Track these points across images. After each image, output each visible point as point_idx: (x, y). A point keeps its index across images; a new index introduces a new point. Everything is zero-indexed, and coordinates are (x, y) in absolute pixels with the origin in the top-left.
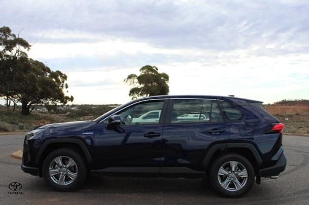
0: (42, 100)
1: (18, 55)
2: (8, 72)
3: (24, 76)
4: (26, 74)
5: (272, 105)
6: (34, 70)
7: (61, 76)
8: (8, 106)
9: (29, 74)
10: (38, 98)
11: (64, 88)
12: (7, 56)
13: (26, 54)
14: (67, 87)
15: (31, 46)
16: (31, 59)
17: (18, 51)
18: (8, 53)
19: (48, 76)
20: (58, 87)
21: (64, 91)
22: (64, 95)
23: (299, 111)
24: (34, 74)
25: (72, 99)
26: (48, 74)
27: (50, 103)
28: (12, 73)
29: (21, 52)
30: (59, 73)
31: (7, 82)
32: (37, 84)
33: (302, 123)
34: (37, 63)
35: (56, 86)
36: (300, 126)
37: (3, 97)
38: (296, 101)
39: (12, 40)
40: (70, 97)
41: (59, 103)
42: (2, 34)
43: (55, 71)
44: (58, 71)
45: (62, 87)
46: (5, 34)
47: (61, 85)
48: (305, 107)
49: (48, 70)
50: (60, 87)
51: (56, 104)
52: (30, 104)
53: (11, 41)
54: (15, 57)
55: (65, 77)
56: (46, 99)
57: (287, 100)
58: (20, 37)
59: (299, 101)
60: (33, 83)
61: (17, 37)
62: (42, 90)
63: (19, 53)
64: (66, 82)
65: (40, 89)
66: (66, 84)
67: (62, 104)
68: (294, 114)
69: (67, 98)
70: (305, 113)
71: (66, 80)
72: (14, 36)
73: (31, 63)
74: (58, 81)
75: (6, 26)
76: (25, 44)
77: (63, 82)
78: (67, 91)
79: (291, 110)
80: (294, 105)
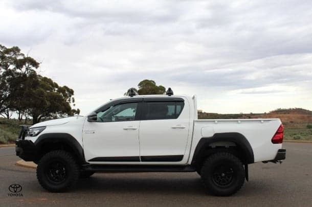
0: (51, 114)
1: (28, 73)
2: (18, 88)
3: (34, 91)
4: (35, 90)
5: (268, 114)
6: (43, 86)
7: (68, 91)
8: (20, 119)
9: (37, 89)
10: (47, 112)
11: (71, 101)
12: (18, 74)
13: (35, 72)
14: (74, 101)
15: (39, 64)
16: (39, 76)
17: (27, 69)
18: (18, 71)
19: (56, 91)
20: (66, 101)
21: (71, 104)
22: (70, 108)
23: (293, 119)
24: (42, 89)
25: (78, 112)
26: (56, 89)
27: (58, 116)
28: (22, 89)
29: (32, 70)
31: (18, 98)
32: (45, 98)
33: (296, 130)
34: (45, 79)
35: (63, 100)
36: (294, 133)
37: (15, 112)
38: (290, 109)
39: (22, 59)
40: (77, 110)
42: (13, 53)
43: (62, 86)
44: (65, 87)
45: (69, 100)
46: (15, 53)
47: (68, 99)
48: (299, 115)
49: (56, 86)
50: (67, 101)
52: (40, 117)
53: (20, 60)
54: (24, 75)
55: (71, 92)
56: (55, 113)
57: (282, 108)
58: (28, 56)
59: (293, 109)
60: (41, 97)
61: (26, 56)
62: (50, 104)
63: (29, 71)
64: (72, 96)
65: (48, 103)
66: (73, 98)
68: (289, 122)
69: (74, 111)
70: (299, 121)
71: (73, 94)
72: (23, 55)
73: (39, 80)
74: (65, 96)
75: (15, 46)
76: (36, 64)
77: (70, 96)
78: (74, 105)
79: (286, 119)
80: (289, 113)
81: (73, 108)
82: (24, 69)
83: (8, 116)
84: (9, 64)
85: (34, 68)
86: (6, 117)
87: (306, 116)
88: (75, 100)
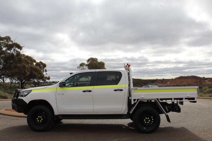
0: (31, 79)
1: (15, 53)
4: (20, 64)
5: (174, 79)
6: (26, 61)
7: (42, 65)
10: (28, 78)
12: (8, 53)
13: (19, 52)
14: (46, 71)
15: (22, 47)
16: (24, 55)
18: (9, 51)
21: (44, 73)
25: (49, 78)
26: (35, 64)
27: (36, 81)
28: (11, 63)
29: (17, 51)
32: (27, 70)
34: (27, 57)
35: (39, 71)
37: (9, 78)
38: (188, 76)
39: (11, 44)
41: (41, 81)
42: (6, 40)
44: (41, 62)
45: (43, 71)
46: (7, 41)
47: (42, 70)
48: (194, 80)
49: (35, 61)
51: (39, 82)
52: (24, 82)
53: (9, 44)
54: (13, 54)
56: (34, 79)
57: (183, 76)
61: (14, 42)
63: (15, 51)
64: (45, 68)
65: (28, 73)
66: (46, 69)
67: (43, 82)
68: (187, 84)
69: (46, 78)
70: (194, 84)
71: (46, 67)
72: (12, 41)
73: (23, 57)
74: (41, 68)
75: (8, 36)
76: (20, 47)
77: (44, 68)
78: (46, 74)
79: (185, 82)
80: (187, 79)
81: (45, 76)
82: (12, 51)
83: (4, 80)
84: (3, 47)
85: (19, 50)
86: (2, 81)
87: (198, 80)
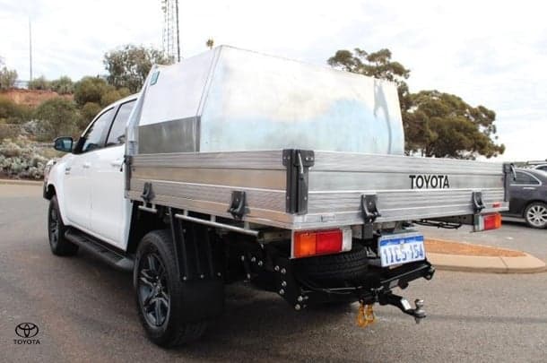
7: (486, 114)
11: (491, 132)
14: (495, 131)
30: (482, 109)
40: (500, 145)
49: (464, 106)
55: (492, 116)
64: (494, 123)
66: (494, 126)
69: (496, 149)
71: (494, 119)
77: (490, 123)
78: (497, 138)
81: (494, 142)
88: (497, 130)
